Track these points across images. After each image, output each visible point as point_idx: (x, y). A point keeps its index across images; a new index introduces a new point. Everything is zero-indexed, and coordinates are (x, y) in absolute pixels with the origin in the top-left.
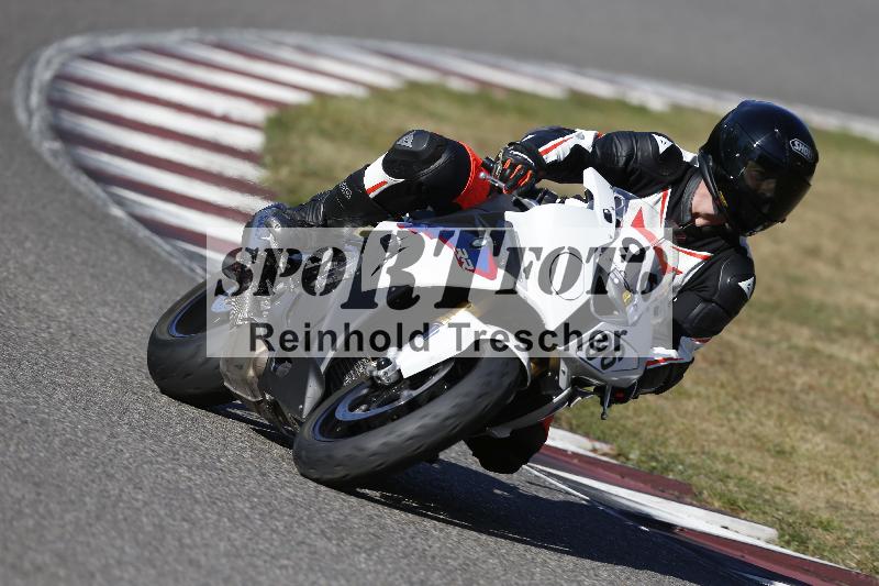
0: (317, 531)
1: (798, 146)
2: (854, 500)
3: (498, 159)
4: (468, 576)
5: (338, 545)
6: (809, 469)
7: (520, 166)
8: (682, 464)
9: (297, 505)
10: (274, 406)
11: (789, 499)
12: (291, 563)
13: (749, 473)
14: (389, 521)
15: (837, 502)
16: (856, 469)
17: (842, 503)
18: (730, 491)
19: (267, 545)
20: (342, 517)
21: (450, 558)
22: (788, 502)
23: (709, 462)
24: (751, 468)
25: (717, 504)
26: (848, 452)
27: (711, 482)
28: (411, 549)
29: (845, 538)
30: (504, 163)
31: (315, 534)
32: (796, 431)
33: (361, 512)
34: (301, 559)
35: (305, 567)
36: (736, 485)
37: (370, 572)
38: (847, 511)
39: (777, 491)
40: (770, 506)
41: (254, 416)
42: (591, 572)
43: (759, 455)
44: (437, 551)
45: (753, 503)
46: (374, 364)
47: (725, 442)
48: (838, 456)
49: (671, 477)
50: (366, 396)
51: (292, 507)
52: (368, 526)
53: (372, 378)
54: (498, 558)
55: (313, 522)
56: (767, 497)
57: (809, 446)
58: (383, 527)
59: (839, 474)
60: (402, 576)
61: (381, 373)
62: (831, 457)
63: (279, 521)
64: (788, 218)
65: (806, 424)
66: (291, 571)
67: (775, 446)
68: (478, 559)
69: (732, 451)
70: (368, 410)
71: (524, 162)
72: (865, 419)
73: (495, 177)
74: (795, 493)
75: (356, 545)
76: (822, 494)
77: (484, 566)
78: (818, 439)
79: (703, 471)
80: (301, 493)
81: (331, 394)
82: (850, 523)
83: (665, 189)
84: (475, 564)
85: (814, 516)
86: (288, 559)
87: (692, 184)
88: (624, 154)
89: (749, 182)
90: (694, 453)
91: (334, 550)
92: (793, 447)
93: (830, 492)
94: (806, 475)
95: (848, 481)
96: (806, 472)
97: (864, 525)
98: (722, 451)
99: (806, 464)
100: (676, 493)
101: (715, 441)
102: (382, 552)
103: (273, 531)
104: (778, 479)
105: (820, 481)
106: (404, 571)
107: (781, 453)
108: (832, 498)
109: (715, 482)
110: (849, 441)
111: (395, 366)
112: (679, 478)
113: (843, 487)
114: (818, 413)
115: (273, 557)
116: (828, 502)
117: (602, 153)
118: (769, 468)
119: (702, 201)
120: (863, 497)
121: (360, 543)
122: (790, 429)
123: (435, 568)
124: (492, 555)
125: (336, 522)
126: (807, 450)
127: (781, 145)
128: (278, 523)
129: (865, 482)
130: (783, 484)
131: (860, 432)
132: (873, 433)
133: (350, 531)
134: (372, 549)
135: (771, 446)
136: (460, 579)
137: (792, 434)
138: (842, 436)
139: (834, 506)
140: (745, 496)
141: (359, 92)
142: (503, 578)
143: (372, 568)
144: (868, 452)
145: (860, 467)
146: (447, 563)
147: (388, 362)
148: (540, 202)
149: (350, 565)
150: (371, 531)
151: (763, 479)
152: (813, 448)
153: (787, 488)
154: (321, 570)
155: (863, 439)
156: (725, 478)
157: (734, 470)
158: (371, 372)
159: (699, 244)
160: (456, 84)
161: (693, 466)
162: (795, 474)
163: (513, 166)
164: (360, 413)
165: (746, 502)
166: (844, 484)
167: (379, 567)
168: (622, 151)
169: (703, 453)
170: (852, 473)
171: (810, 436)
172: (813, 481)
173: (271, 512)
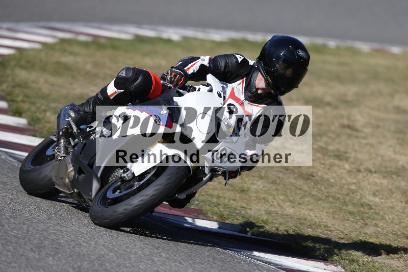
0: (29, 249)
1: (301, 53)
2: (278, 209)
3: (168, 73)
4: (100, 262)
5: (39, 254)
6: (256, 197)
7: (178, 76)
8: (198, 201)
9: (18, 238)
10: (79, 194)
11: (248, 212)
12: (17, 265)
13: (229, 202)
14: (62, 241)
15: (270, 211)
16: (278, 195)
17: (272, 211)
18: (220, 211)
19: (6, 258)
20: (40, 242)
21: (92, 255)
22: (247, 213)
23: (210, 199)
24: (230, 199)
25: (215, 218)
26: (274, 187)
27: (211, 208)
28: (73, 253)
29: (275, 227)
30: (171, 75)
31: (28, 251)
32: (248, 180)
33: (49, 238)
34: (22, 263)
35: (23, 266)
36: (223, 208)
37: (54, 265)
38: (275, 214)
39: (242, 209)
40: (239, 216)
41: (71, 200)
42: (158, 255)
43: (233, 193)
44: (85, 253)
45: (231, 215)
46: (122, 171)
47: (216, 189)
48: (269, 190)
49: (193, 207)
50: (120, 185)
51: (16, 239)
52: (52, 244)
53: (121, 177)
54: (114, 252)
55: (27, 245)
56: (238, 212)
57: (255, 187)
58: (59, 244)
59: (270, 198)
60: (69, 266)
61: (125, 175)
62: (266, 191)
63: (10, 246)
64: (299, 85)
65: (253, 176)
66: (17, 269)
67: (240, 188)
68: (104, 254)
69: (220, 193)
70: (120, 192)
71: (180, 74)
72: (281, 171)
73: (168, 82)
74: (251, 209)
75: (47, 254)
76: (263, 208)
77: (107, 257)
78: (259, 183)
79: (207, 203)
80: (20, 232)
81: (104, 186)
82: (276, 220)
83: (243, 78)
84: (103, 257)
85: (259, 218)
86: (16, 263)
87: (255, 74)
88: (223, 65)
89: (281, 72)
90: (202, 195)
91: (37, 257)
92: (248, 188)
93: (267, 207)
94: (255, 200)
95: (274, 201)
96: (255, 198)
97: (283, 220)
98: (216, 193)
99: (255, 195)
100: (196, 215)
101: (212, 189)
102: (60, 255)
103: (8, 251)
104: (242, 203)
105: (262, 202)
106: (70, 263)
107: (243, 191)
108: (268, 209)
109: (213, 207)
110: (274, 183)
111: (131, 171)
112: (196, 207)
113: (272, 204)
114: (259, 171)
115: (8, 263)
116: (266, 211)
117: (213, 66)
118: (238, 198)
119: (260, 82)
120: (282, 207)
121: (49, 253)
122: (246, 179)
123: (85, 260)
124: (111, 252)
125: (37, 244)
126: (255, 188)
127: (293, 53)
128: (10, 247)
129: (283, 201)
130: (245, 205)
131: (279, 178)
132: (285, 177)
133: (44, 247)
134: (55, 255)
135: (237, 188)
136: (96, 264)
137: (247, 182)
138: (270, 180)
139: (269, 213)
140: (227, 213)
141: (37, 46)
142: (117, 262)
143: (55, 263)
144: (283, 186)
145: (280, 194)
146: (90, 257)
147: (128, 170)
148: (189, 92)
149: (45, 263)
150: (54, 246)
151: (235, 204)
152: (258, 187)
153: (246, 206)
154: (32, 267)
155: (280, 181)
156: (218, 205)
157: (222, 201)
158: (121, 175)
159: (260, 101)
160: (82, 38)
161: (203, 201)
162: (250, 200)
163: (175, 76)
164: (117, 193)
165: (228, 215)
166: (273, 202)
167: (59, 263)
168: (222, 64)
169: (207, 195)
170: (276, 197)
171: (255, 182)
172: (258, 203)
173: (7, 242)
